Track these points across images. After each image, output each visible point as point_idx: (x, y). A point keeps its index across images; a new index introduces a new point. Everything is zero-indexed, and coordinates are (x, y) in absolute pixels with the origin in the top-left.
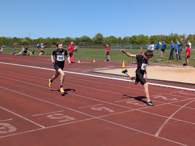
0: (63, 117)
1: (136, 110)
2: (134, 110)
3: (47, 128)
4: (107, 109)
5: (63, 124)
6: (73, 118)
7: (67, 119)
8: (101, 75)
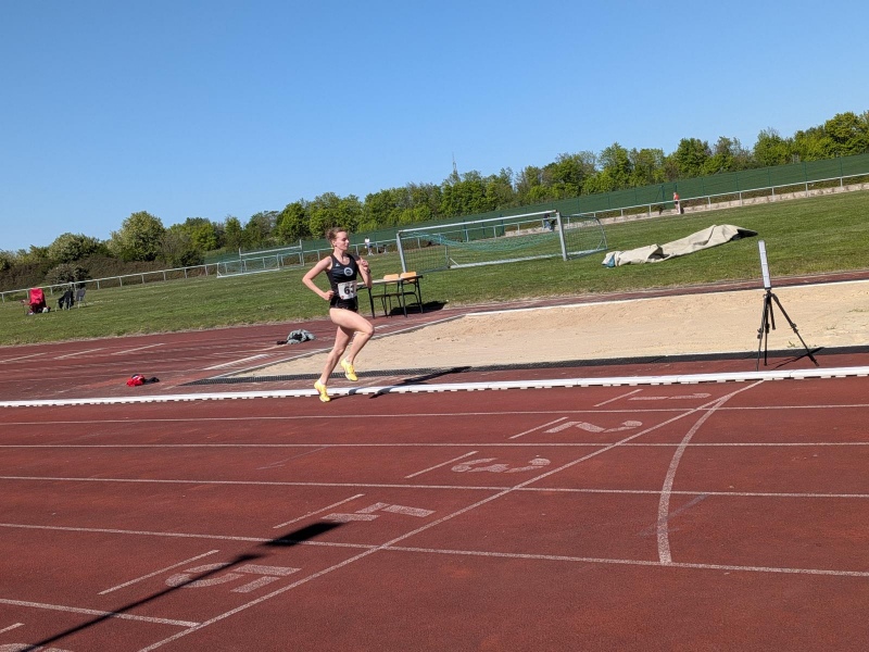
0: (241, 573)
1: (515, 488)
2: (507, 490)
3: (208, 622)
4: (395, 508)
5: (265, 598)
6: (286, 569)
7: (263, 575)
8: (256, 386)
